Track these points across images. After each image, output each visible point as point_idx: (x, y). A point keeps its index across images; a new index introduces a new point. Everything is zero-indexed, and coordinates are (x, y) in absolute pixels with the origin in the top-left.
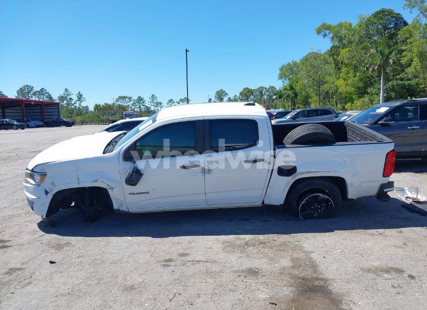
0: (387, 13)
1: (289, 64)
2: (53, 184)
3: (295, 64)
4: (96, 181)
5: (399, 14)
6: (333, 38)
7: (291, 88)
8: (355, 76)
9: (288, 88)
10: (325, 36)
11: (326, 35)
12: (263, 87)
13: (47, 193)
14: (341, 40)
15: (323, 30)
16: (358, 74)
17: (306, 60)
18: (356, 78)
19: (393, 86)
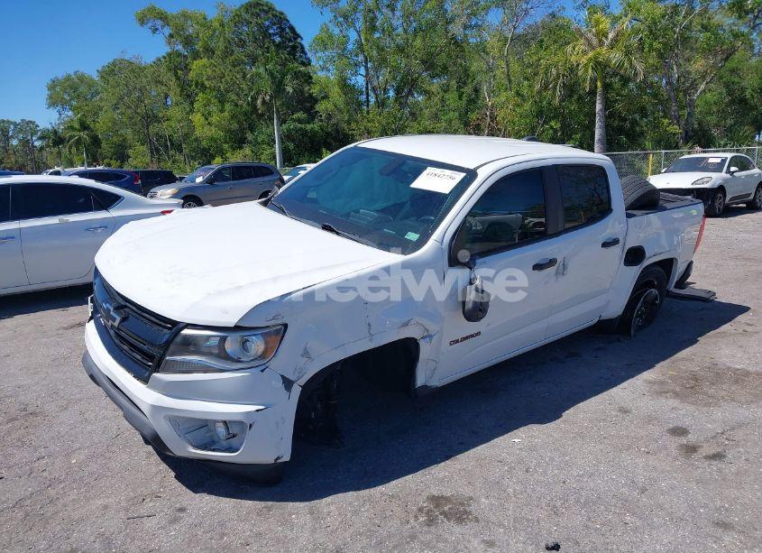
0: (265, 8)
1: (68, 78)
2: (306, 354)
3: (82, 78)
4: (406, 324)
5: (282, 13)
6: (171, 36)
7: (84, 127)
8: (222, 111)
9: (77, 126)
10: (155, 30)
11: (157, 29)
12: (8, 122)
13: (288, 384)
14: (188, 42)
15: (152, 18)
16: (228, 107)
17: (110, 72)
18: (226, 114)
19: (289, 130)
